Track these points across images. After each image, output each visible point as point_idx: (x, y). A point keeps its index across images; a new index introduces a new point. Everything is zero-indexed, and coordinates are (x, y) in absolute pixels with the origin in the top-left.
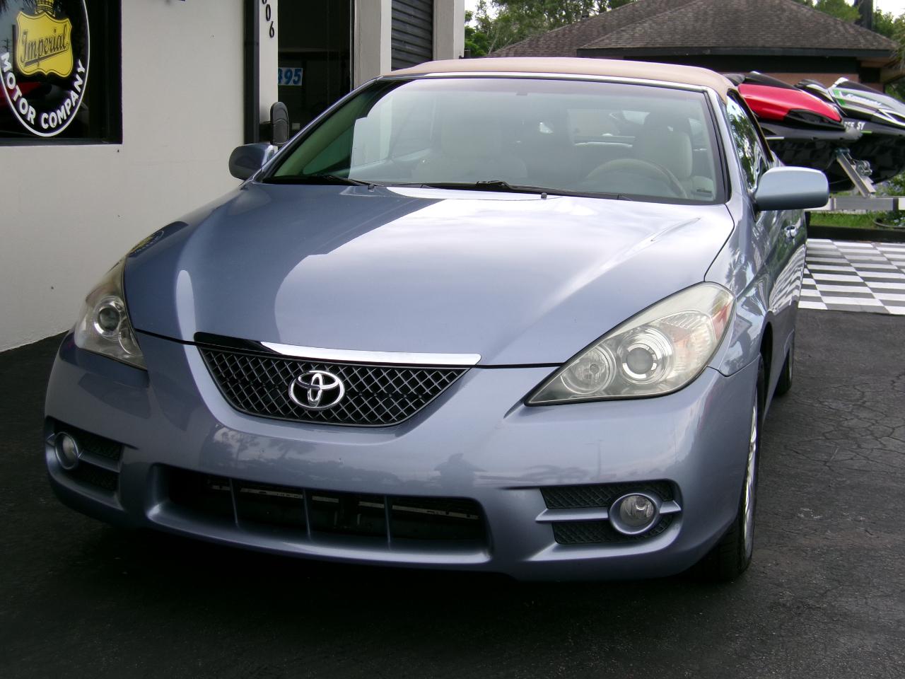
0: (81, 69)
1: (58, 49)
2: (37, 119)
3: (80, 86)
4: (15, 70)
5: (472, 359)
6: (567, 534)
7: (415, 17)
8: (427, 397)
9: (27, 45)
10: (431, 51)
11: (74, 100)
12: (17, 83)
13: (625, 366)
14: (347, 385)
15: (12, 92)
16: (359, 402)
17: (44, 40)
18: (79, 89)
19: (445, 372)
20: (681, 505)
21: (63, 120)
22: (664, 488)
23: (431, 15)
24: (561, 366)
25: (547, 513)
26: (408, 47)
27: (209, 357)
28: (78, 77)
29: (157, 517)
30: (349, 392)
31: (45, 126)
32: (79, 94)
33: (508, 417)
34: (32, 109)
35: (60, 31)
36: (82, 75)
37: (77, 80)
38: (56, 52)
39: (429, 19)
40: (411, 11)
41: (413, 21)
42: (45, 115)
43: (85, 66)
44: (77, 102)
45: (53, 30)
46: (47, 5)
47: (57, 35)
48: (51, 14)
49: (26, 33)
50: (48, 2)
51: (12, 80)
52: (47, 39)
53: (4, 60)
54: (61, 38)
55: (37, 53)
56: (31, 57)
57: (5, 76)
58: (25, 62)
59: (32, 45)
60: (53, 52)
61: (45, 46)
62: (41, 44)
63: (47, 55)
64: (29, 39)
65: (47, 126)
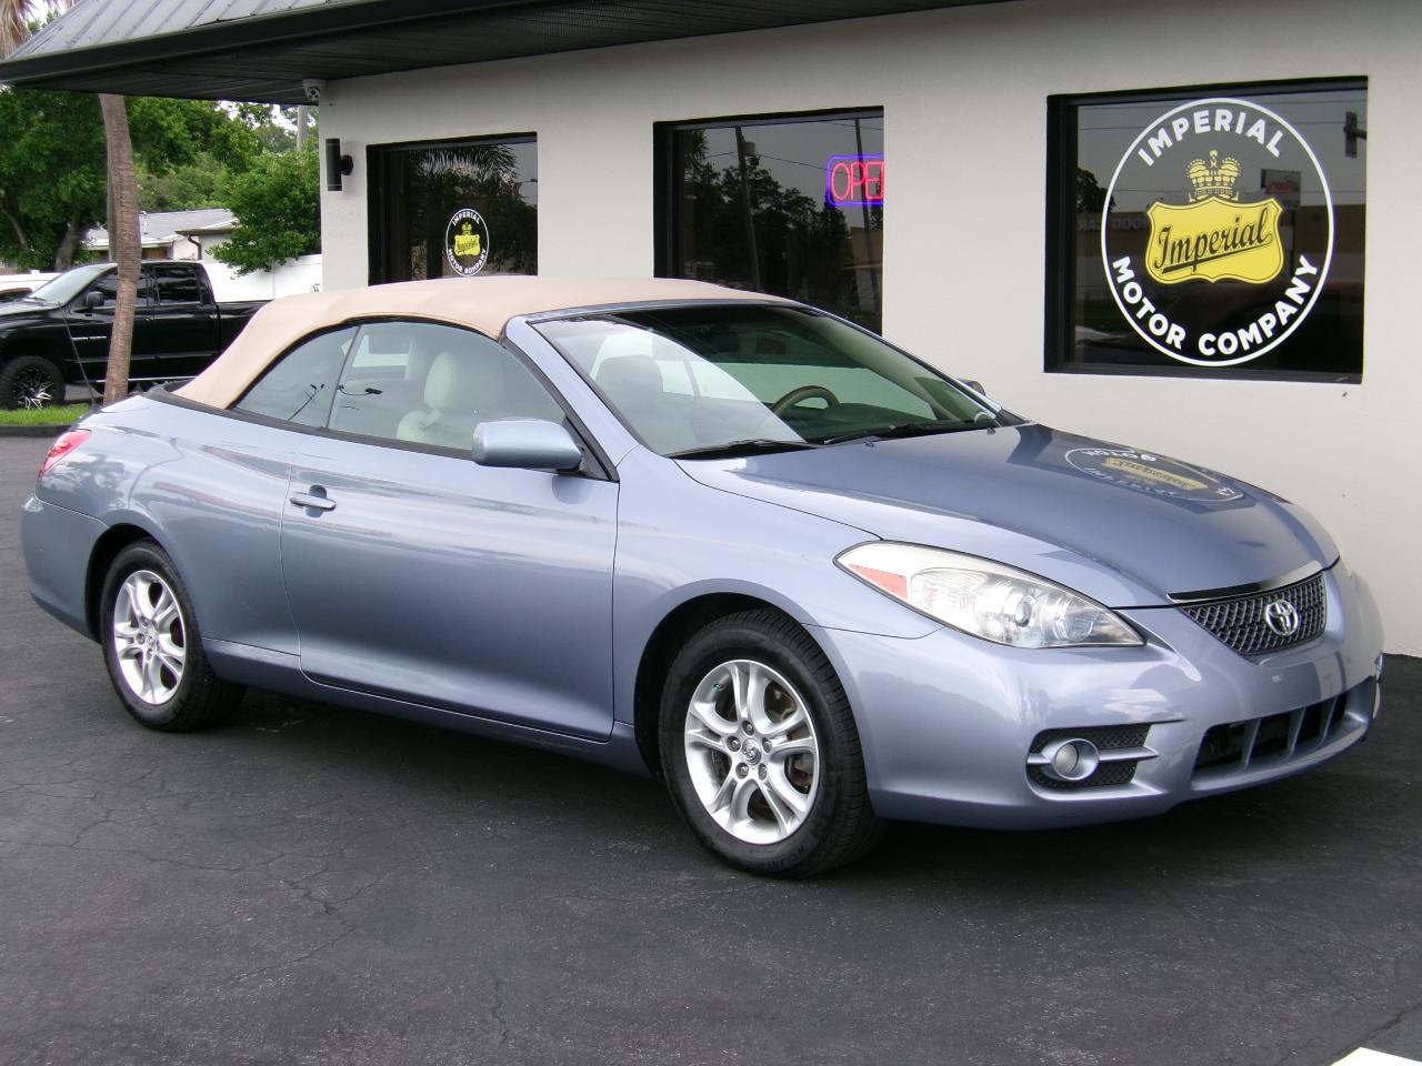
2: (1190, 342)
3: (1303, 295)
9: (1170, 245)
11: (1284, 316)
12: (1144, 295)
17: (1209, 235)
21: (1253, 344)
31: (1208, 352)
32: (1299, 306)
35: (1250, 216)
37: (1294, 286)
38: (1241, 248)
45: (1233, 218)
46: (1217, 186)
47: (1242, 224)
48: (1228, 197)
49: (1166, 230)
50: (1222, 183)
51: (1134, 293)
52: (1217, 233)
53: (1119, 268)
54: (1252, 228)
55: (1192, 253)
56: (1179, 260)
57: (1120, 288)
58: (1163, 267)
59: (1180, 244)
60: (1231, 249)
61: (1211, 244)
62: (1202, 240)
63: (1216, 254)
64: (1174, 237)
65: (1211, 352)
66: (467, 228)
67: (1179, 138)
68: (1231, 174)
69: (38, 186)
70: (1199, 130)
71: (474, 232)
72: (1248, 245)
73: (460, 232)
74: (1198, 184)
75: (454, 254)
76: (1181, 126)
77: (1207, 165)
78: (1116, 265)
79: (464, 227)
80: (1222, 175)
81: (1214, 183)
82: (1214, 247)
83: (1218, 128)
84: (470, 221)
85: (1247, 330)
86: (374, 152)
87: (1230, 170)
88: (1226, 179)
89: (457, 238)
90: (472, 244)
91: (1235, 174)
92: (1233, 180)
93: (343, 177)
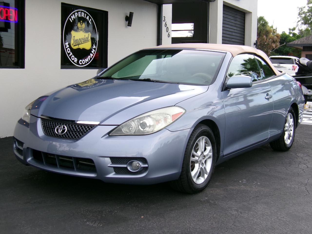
0: (94, 47)
1: (86, 41)
2: (78, 62)
3: (94, 52)
4: (70, 47)
5: (97, 123)
6: (118, 170)
7: (236, 30)
8: (85, 132)
9: (75, 40)
10: (244, 41)
11: (91, 56)
12: (71, 51)
13: (140, 127)
14: (68, 128)
15: (69, 54)
16: (69, 133)
17: (81, 39)
18: (93, 53)
19: (90, 126)
20: (148, 165)
21: (87, 62)
22: (143, 160)
23: (244, 29)
24: (119, 125)
25: (111, 164)
26: (233, 40)
27: (42, 121)
28: (93, 49)
29: (29, 161)
30: (68, 130)
31: (81, 64)
32: (94, 55)
33: (102, 138)
34: (76, 58)
35: (87, 36)
36: (95, 49)
37: (93, 50)
38: (85, 42)
39: (243, 30)
40: (235, 28)
41: (236, 31)
42: (81, 61)
43: (96, 46)
44: (92, 57)
53: (66, 45)
81: (81, 28)
87: (84, 25)
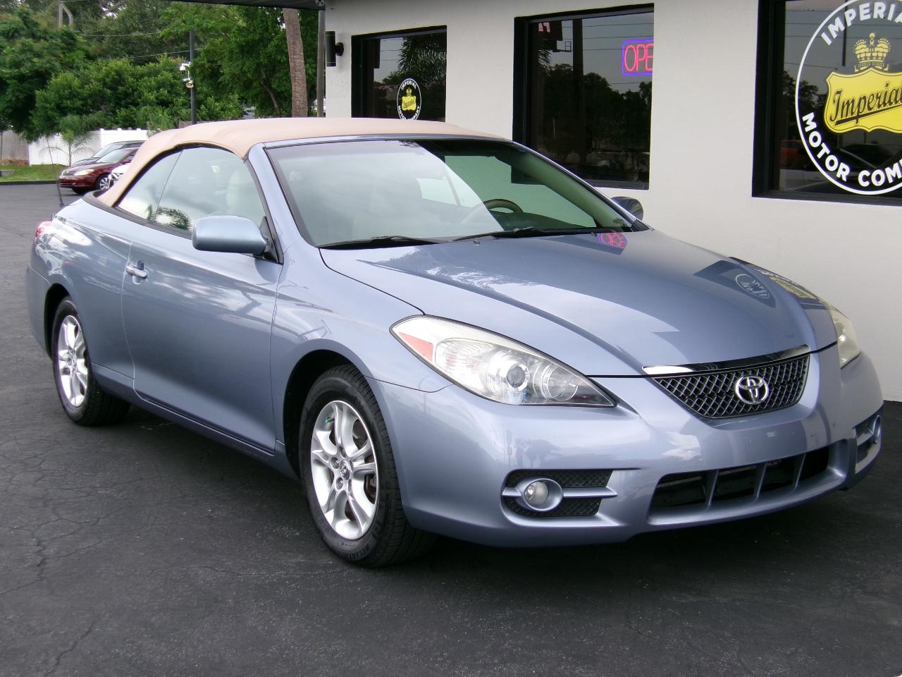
2: (853, 176)
9: (841, 104)
12: (823, 141)
17: (868, 96)
35: (896, 83)
38: (887, 106)
45: (884, 84)
46: (874, 60)
47: (890, 89)
48: (881, 68)
49: (839, 93)
50: (877, 57)
51: (816, 138)
52: (873, 95)
53: (806, 121)
54: (897, 91)
55: (856, 110)
56: (847, 115)
57: (807, 135)
58: (836, 120)
59: (848, 103)
60: (882, 108)
61: (869, 103)
62: (863, 100)
63: (872, 111)
64: (845, 97)
65: (866, 184)
66: (409, 91)
67: (849, 24)
68: (884, 50)
69: (282, 70)
70: (863, 18)
71: (413, 94)
72: (894, 105)
73: (405, 95)
74: (861, 58)
75: (401, 109)
76: (851, 15)
77: (868, 44)
78: (804, 118)
79: (407, 91)
80: (878, 52)
81: (872, 57)
82: (871, 105)
83: (875, 17)
84: (411, 87)
85: (892, 168)
86: (356, 40)
87: (883, 48)
88: (880, 55)
89: (403, 98)
90: (412, 102)
91: (887, 51)
92: (885, 55)
93: (337, 57)
